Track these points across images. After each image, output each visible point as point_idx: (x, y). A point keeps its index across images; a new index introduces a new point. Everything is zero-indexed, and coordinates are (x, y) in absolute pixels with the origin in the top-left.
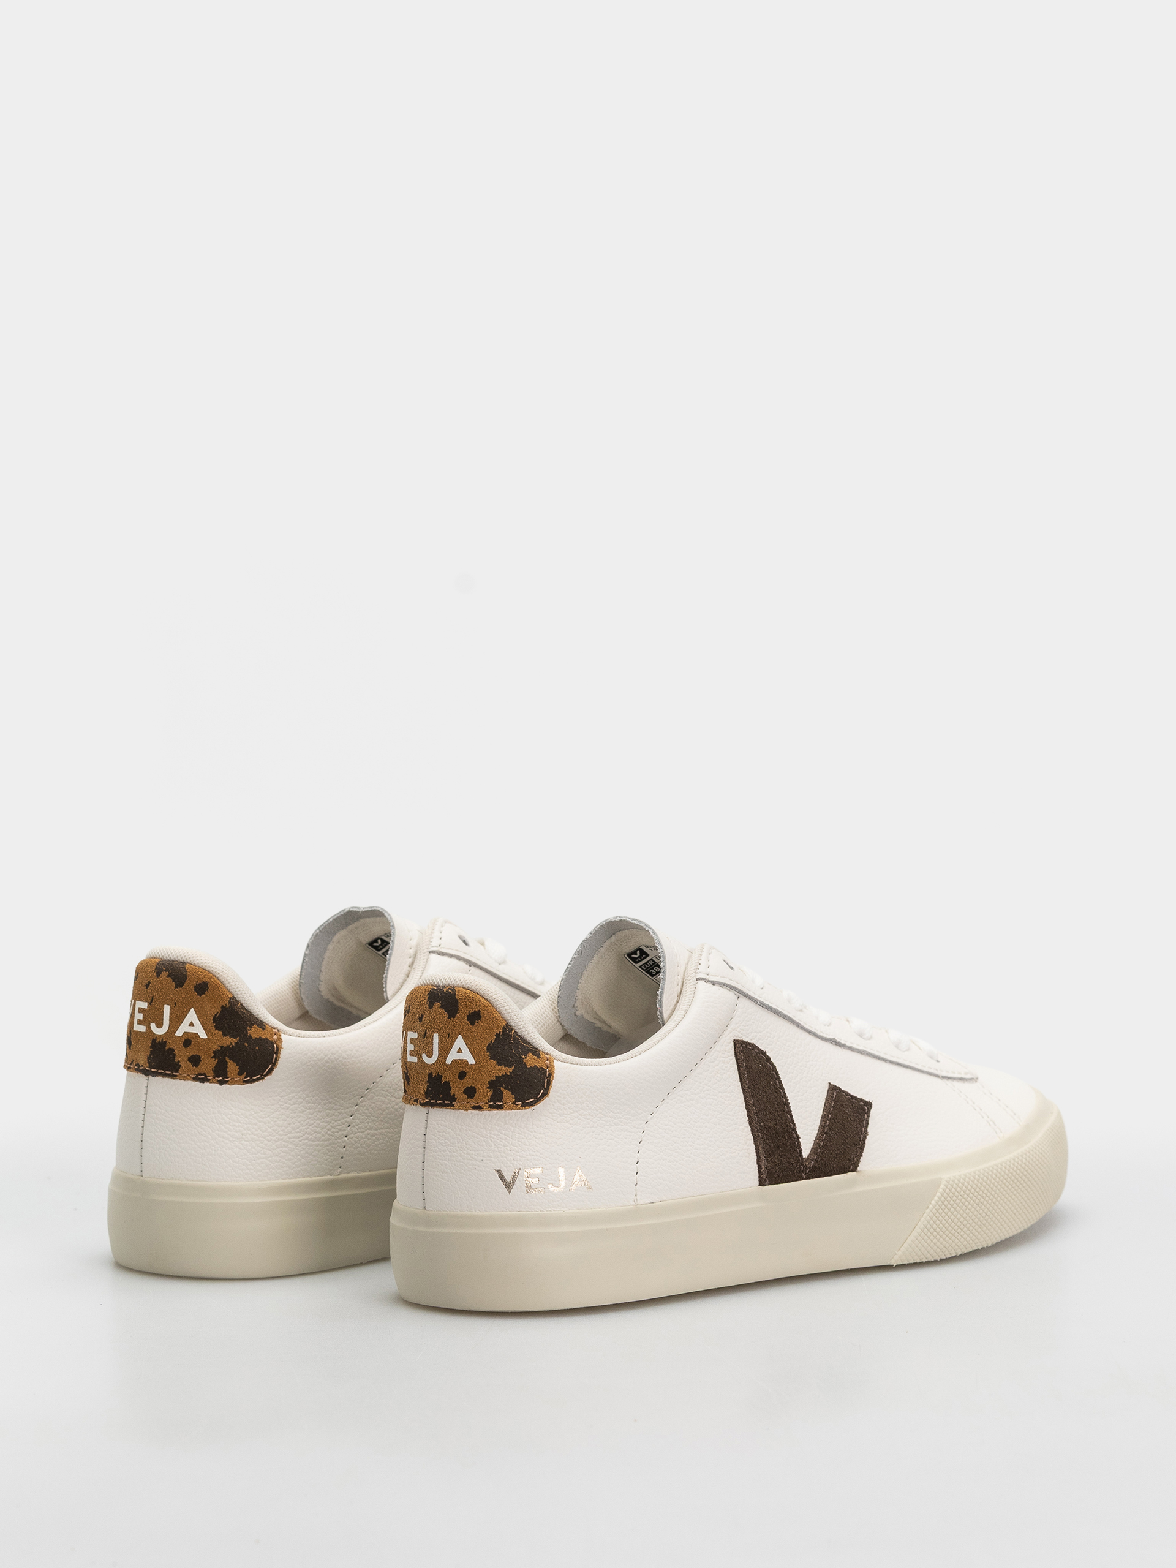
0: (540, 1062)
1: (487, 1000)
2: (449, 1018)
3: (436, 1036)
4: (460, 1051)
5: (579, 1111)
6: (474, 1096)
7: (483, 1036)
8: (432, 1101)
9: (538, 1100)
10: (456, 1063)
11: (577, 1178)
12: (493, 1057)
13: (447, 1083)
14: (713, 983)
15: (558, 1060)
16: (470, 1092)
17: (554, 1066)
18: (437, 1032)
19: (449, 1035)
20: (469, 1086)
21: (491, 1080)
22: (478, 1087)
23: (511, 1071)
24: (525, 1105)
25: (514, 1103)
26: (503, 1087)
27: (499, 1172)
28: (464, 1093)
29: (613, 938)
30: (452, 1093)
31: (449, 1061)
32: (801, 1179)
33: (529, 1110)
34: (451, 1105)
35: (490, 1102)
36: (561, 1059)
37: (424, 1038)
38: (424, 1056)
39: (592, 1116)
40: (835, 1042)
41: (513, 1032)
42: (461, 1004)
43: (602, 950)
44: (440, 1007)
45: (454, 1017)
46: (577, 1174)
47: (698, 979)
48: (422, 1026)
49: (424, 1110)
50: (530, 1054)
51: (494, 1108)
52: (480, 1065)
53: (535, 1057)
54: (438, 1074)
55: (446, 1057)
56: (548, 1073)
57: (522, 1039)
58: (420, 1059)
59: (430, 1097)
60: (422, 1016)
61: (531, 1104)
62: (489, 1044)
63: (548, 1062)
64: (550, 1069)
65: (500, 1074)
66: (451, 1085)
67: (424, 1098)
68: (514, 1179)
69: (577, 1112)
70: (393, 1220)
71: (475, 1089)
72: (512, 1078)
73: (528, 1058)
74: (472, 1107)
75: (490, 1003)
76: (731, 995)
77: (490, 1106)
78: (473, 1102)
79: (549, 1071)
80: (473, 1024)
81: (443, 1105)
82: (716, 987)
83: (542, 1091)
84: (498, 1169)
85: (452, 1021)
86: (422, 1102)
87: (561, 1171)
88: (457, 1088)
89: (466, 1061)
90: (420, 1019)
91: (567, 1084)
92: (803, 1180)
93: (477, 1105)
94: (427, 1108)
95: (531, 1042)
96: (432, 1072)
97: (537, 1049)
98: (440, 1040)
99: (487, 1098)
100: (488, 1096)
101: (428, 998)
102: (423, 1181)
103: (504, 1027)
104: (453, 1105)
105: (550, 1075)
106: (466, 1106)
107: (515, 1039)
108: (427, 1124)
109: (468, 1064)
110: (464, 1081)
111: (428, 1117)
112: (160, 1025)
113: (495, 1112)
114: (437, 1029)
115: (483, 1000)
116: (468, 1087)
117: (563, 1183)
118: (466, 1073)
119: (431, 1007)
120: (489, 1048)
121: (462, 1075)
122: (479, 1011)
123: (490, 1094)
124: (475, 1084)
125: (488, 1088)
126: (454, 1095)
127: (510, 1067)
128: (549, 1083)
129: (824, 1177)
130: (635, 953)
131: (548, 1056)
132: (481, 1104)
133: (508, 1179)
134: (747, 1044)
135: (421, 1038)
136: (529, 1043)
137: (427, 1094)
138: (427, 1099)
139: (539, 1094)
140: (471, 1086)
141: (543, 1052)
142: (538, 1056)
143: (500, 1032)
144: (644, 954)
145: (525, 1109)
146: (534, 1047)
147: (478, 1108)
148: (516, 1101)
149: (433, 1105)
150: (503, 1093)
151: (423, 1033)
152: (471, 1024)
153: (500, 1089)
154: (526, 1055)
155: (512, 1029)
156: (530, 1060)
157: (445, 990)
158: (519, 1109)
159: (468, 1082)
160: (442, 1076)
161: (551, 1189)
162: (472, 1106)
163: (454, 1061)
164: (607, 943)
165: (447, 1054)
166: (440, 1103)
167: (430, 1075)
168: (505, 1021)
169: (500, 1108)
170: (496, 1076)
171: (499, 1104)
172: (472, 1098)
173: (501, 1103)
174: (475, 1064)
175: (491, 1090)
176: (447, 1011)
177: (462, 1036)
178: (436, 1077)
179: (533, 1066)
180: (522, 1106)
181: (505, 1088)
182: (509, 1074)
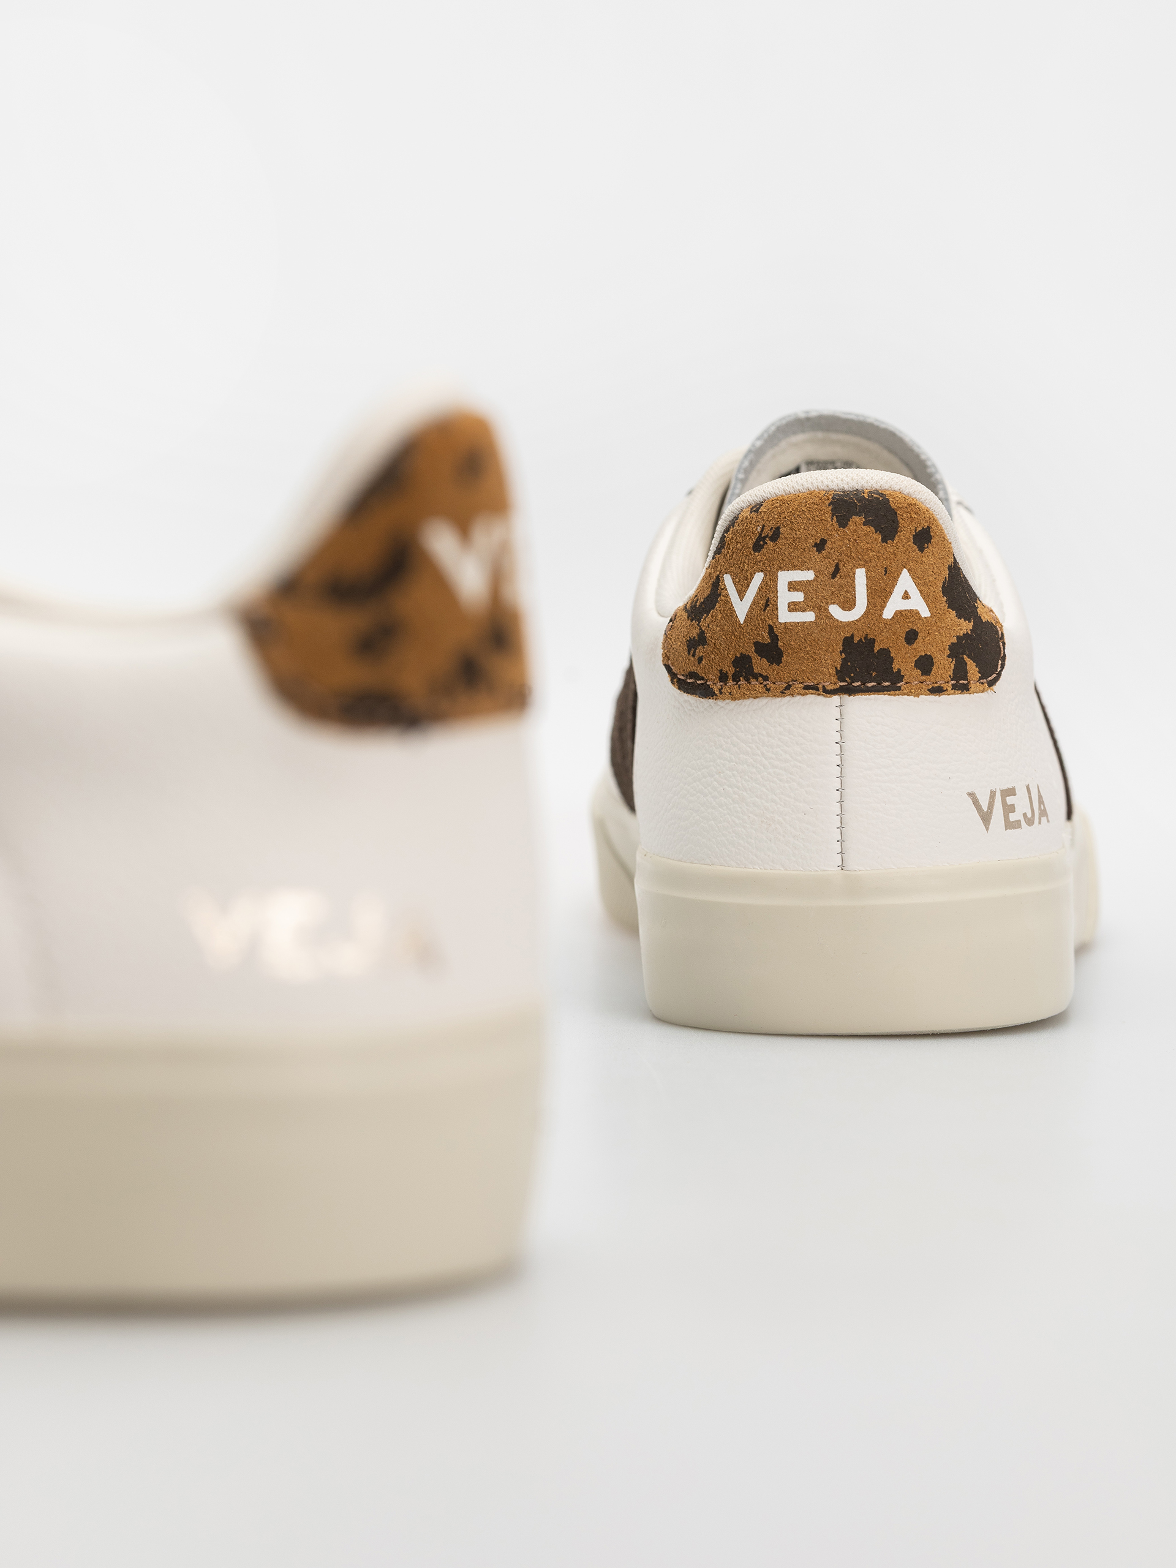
0: (988, 615)
1: (930, 511)
2: (884, 540)
4: (906, 596)
6: (930, 671)
7: (935, 569)
8: (853, 685)
9: (998, 675)
10: (902, 615)
12: (950, 605)
13: (885, 652)
16: (925, 664)
18: (864, 566)
19: (884, 570)
20: (923, 654)
21: (952, 643)
22: (935, 655)
23: (974, 627)
24: (988, 685)
25: (980, 681)
26: (965, 654)
27: (972, 795)
28: (915, 666)
30: (896, 667)
31: (888, 613)
34: (893, 689)
35: (952, 681)
37: (835, 577)
42: (901, 516)
44: (865, 524)
45: (893, 540)
48: (829, 557)
49: (832, 701)
51: (958, 689)
52: (935, 619)
54: (865, 638)
55: (883, 607)
56: (1000, 632)
57: (965, 578)
59: (850, 678)
60: (824, 542)
61: (993, 683)
62: (944, 583)
63: (993, 615)
65: (961, 634)
66: (892, 655)
67: (836, 681)
71: (932, 659)
72: (974, 638)
73: (980, 608)
74: (927, 690)
75: (934, 516)
77: (954, 687)
78: (929, 680)
79: (1000, 628)
80: (922, 549)
81: (877, 690)
83: (1000, 662)
84: (970, 790)
85: (890, 547)
86: (831, 688)
88: (904, 661)
90: (819, 547)
93: (936, 685)
94: (841, 696)
96: (852, 636)
99: (947, 674)
100: (949, 671)
101: (832, 510)
104: (899, 689)
105: (1002, 634)
106: (918, 689)
107: (963, 576)
108: (842, 723)
109: (920, 618)
110: (915, 646)
111: (842, 710)
112: (848, 604)
113: (960, 697)
114: (862, 560)
116: (921, 656)
118: (916, 633)
119: (842, 524)
120: (943, 590)
121: (911, 637)
122: (929, 528)
123: (951, 668)
124: (931, 651)
125: (949, 656)
126: (899, 670)
127: (969, 620)
128: (1004, 648)
132: (941, 684)
137: (841, 674)
138: (842, 682)
139: (998, 666)
140: (926, 655)
145: (988, 690)
147: (937, 691)
148: (981, 678)
149: (850, 691)
150: (966, 664)
151: (832, 570)
152: (919, 551)
153: (963, 658)
157: (865, 496)
159: (921, 648)
160: (873, 641)
162: (927, 687)
163: (899, 614)
165: (884, 602)
166: (870, 687)
167: (848, 641)
169: (965, 689)
170: (957, 637)
171: (964, 683)
172: (928, 674)
173: (966, 682)
174: (931, 617)
175: (953, 660)
176: (878, 529)
177: (909, 571)
178: (862, 642)
179: (986, 621)
180: (985, 687)
181: (968, 656)
182: (970, 632)
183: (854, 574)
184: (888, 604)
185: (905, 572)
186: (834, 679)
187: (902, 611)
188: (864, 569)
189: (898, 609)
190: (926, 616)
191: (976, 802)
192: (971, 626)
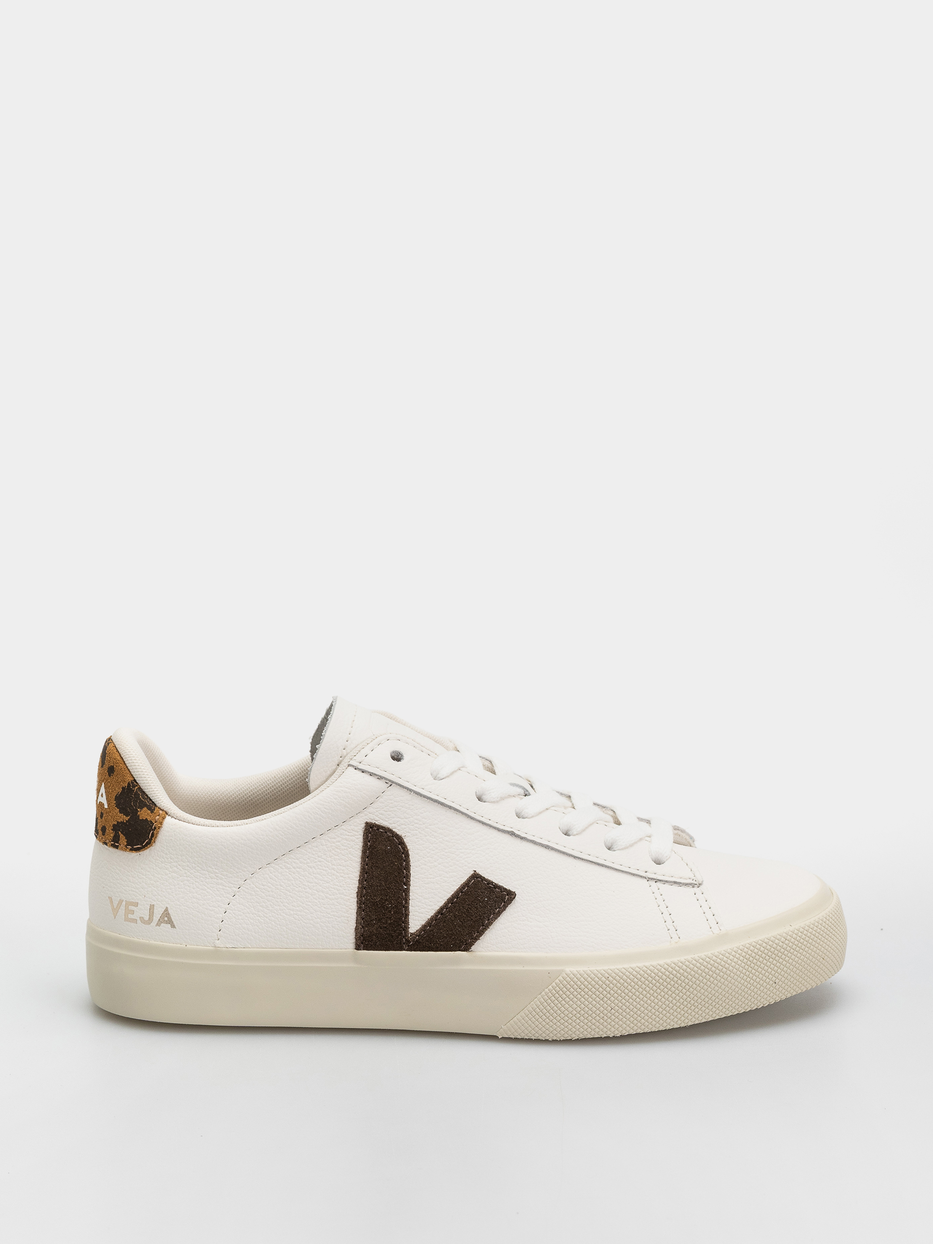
0: (153, 816)
1: (122, 757)
2: (101, 767)
5: (179, 861)
6: (105, 834)
7: (114, 786)
9: (143, 848)
12: (117, 806)
14: (364, 771)
17: (163, 822)
19: (100, 781)
21: (114, 824)
23: (127, 820)
24: (133, 849)
26: (120, 831)
32: (401, 949)
33: (136, 854)
35: (112, 841)
36: (174, 816)
39: (190, 868)
40: (512, 834)
41: (137, 788)
42: (106, 758)
47: (349, 767)
50: (145, 809)
51: (114, 847)
53: (149, 812)
56: (154, 826)
57: (143, 795)
61: (137, 850)
62: (117, 794)
63: (159, 817)
64: (158, 823)
65: (120, 821)
69: (177, 862)
72: (128, 825)
73: (143, 811)
75: (123, 760)
76: (381, 784)
77: (112, 845)
78: (104, 838)
79: (156, 825)
80: (109, 775)
82: (366, 776)
83: (147, 841)
85: (102, 770)
91: (171, 838)
92: (404, 951)
95: (153, 797)
97: (154, 804)
99: (110, 838)
103: (129, 783)
105: (155, 828)
109: (104, 808)
110: (102, 820)
113: (114, 850)
115: (118, 757)
120: (116, 798)
121: (102, 815)
122: (114, 766)
123: (112, 835)
124: (106, 824)
125: (111, 829)
126: (98, 830)
127: (127, 816)
128: (153, 835)
129: (428, 951)
131: (162, 812)
132: (107, 841)
134: (379, 827)
136: (150, 799)
139: (145, 842)
141: (159, 808)
142: (155, 811)
143: (127, 785)
145: (132, 852)
146: (152, 803)
147: (106, 844)
148: (127, 845)
150: (120, 836)
153: (118, 833)
154: (141, 808)
155: (136, 786)
156: (144, 814)
158: (129, 852)
162: (103, 841)
168: (133, 778)
169: (117, 847)
170: (118, 822)
171: (117, 844)
174: (107, 808)
175: (114, 832)
177: (104, 784)
179: (144, 819)
180: (130, 850)
181: (121, 833)
182: (125, 822)
191: (112, 902)
192: (127, 818)
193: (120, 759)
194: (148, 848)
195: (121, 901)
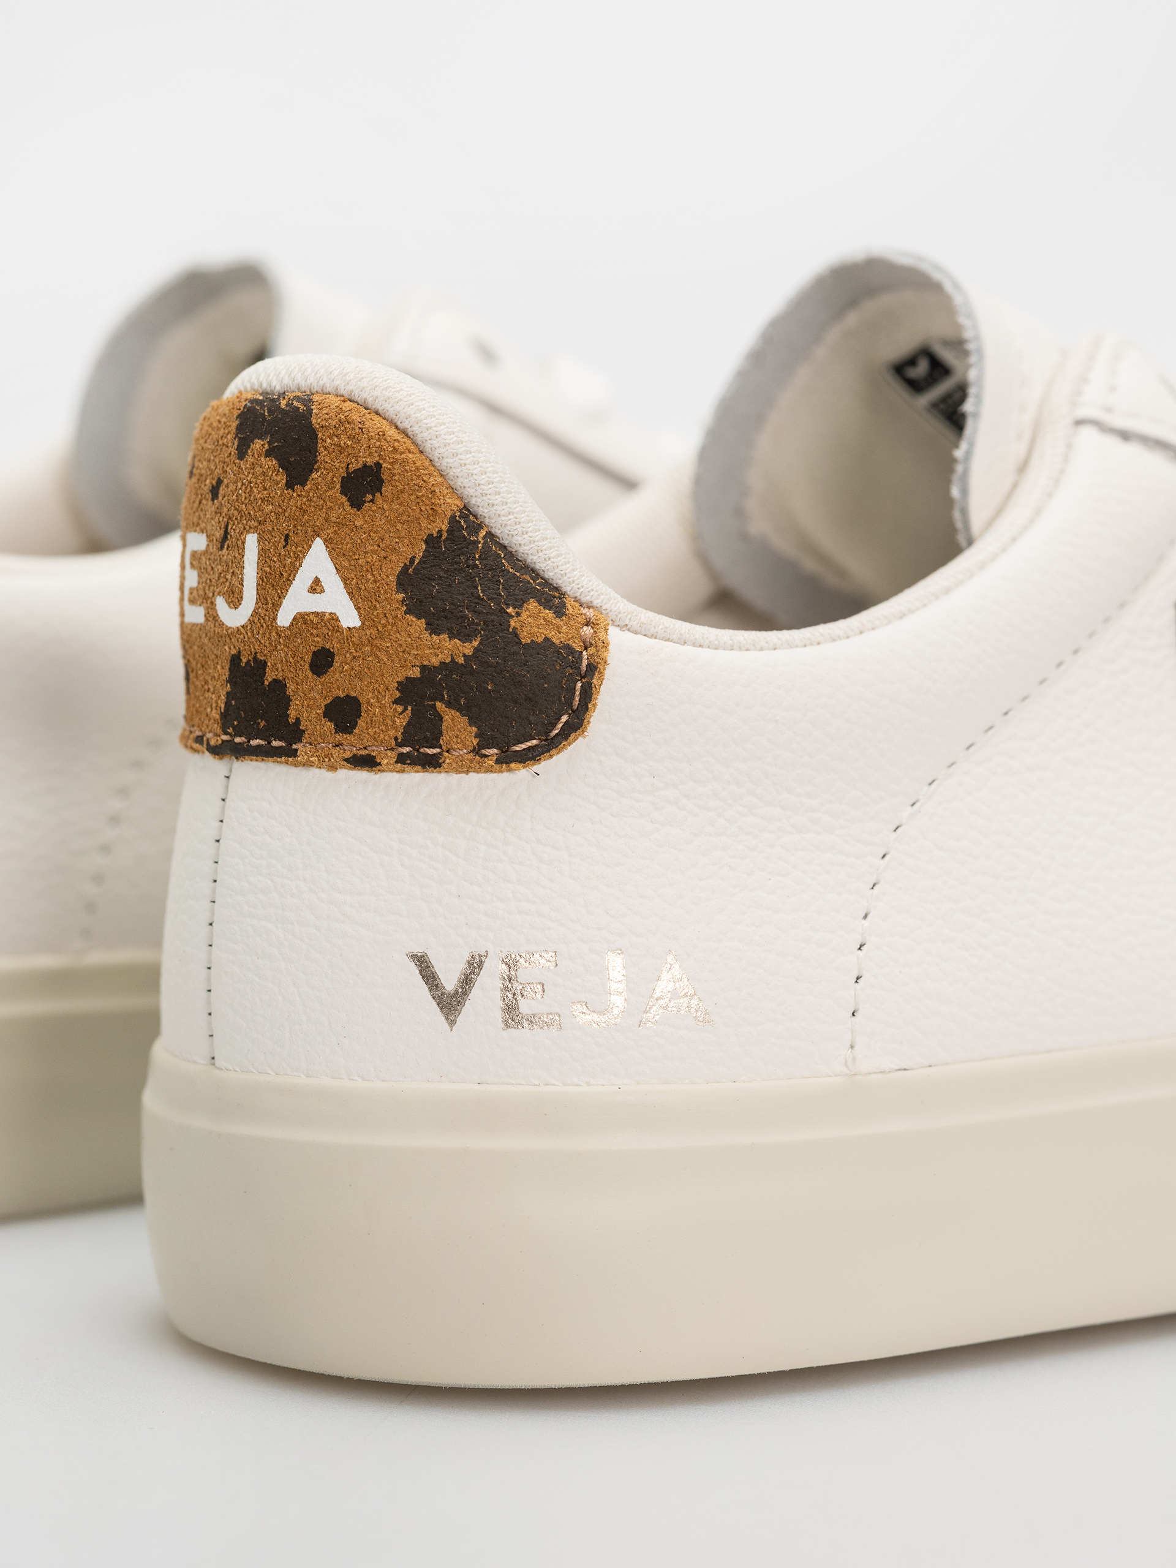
0: (564, 629)
1: (405, 433)
2: (289, 485)
3: (252, 542)
4: (316, 587)
5: (682, 782)
6: (355, 725)
7: (387, 541)
8: (238, 740)
9: (550, 745)
10: (306, 622)
11: (664, 986)
12: (415, 608)
13: (279, 685)
14: (1125, 436)
15: (625, 627)
16: (344, 713)
17: (605, 645)
18: (256, 531)
19: (287, 537)
20: (341, 695)
21: (407, 678)
22: (367, 698)
23: (470, 652)
24: (507, 759)
25: (476, 751)
26: (442, 700)
27: (422, 963)
28: (325, 715)
29: (852, 319)
30: (292, 714)
31: (284, 618)
33: (521, 775)
34: (288, 753)
35: (401, 746)
36: (634, 624)
37: (222, 548)
38: (221, 603)
39: (723, 800)
41: (482, 533)
42: (325, 442)
43: (821, 352)
44: (268, 454)
45: (304, 485)
46: (665, 976)
47: (1079, 423)
48: (218, 512)
49: (217, 767)
50: (532, 605)
51: (413, 763)
52: (374, 632)
53: (549, 614)
54: (255, 658)
55: (276, 606)
56: (585, 663)
57: (511, 556)
58: (212, 615)
59: (235, 728)
60: (220, 482)
61: (530, 757)
62: (405, 568)
63: (587, 631)
64: (592, 650)
65: (435, 661)
66: (289, 692)
67: (219, 731)
68: (467, 982)
69: (675, 785)
70: (150, 1099)
71: (359, 705)
72: (472, 672)
73: (524, 615)
74: (346, 760)
75: (414, 443)
77: (402, 759)
78: (353, 744)
79: (590, 656)
80: (357, 503)
81: (266, 753)
82: (1132, 450)
83: (564, 718)
84: (417, 950)
85: (298, 497)
86: (212, 743)
87: (616, 964)
88: (307, 702)
89: (334, 618)
90: (215, 492)
93: (364, 752)
94: (226, 760)
95: (540, 566)
96: (239, 652)
97: (557, 589)
98: (263, 553)
99: (392, 733)
100: (396, 728)
101: (238, 427)
102: (209, 979)
103: (453, 517)
104: (294, 753)
105: (592, 668)
106: (329, 756)
107: (486, 554)
108: (223, 810)
109: (337, 628)
110: (325, 678)
111: (227, 787)
113: (416, 779)
114: (256, 519)
115: (391, 432)
116: (338, 698)
117: (618, 1002)
118: (332, 655)
119: (242, 454)
120: (405, 580)
121: (322, 661)
122: (378, 465)
123: (401, 721)
124: (360, 689)
125: (397, 702)
126: (298, 720)
127: (467, 638)
128: (588, 694)
130: (912, 361)
131: (590, 613)
132: (374, 751)
133: (450, 982)
135: (214, 549)
136: (533, 570)
137: (226, 718)
138: (226, 733)
139: (554, 726)
140: (347, 696)
141: (576, 600)
142: (560, 611)
143: (440, 532)
144: (939, 369)
145: (510, 770)
146: (547, 583)
147: (365, 762)
148: (481, 746)
149: (240, 752)
150: (441, 719)
151: (219, 534)
152: (352, 505)
153: (434, 707)
154: (519, 604)
155: (480, 526)
156: (531, 623)
157: (283, 403)
158: (489, 770)
159: (338, 682)
160: (265, 663)
161: (582, 1019)
162: (348, 755)
163: (301, 618)
164: (834, 334)
165: (281, 597)
166: (259, 746)
167: (235, 659)
168: (461, 498)
169: (432, 763)
170: (423, 668)
171: (431, 751)
172: (349, 730)
173: (436, 751)
174: (362, 628)
175: (406, 709)
176: (284, 464)
177: (325, 541)
178: (251, 666)
179: (540, 640)
180: (499, 761)
181: (449, 705)
182: (461, 661)
183: (243, 543)
184: (285, 601)
185: (318, 545)
186: (217, 728)
187: (308, 614)
188: (256, 535)
189: (302, 610)
190: (351, 626)
191: (430, 977)
192: (468, 648)
193: (399, 437)
194: (569, 744)
195: (475, 965)
